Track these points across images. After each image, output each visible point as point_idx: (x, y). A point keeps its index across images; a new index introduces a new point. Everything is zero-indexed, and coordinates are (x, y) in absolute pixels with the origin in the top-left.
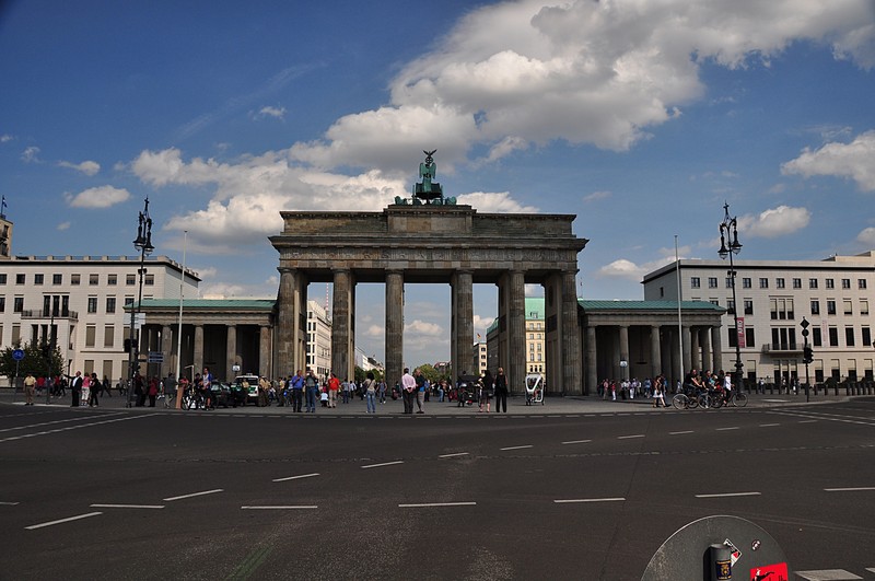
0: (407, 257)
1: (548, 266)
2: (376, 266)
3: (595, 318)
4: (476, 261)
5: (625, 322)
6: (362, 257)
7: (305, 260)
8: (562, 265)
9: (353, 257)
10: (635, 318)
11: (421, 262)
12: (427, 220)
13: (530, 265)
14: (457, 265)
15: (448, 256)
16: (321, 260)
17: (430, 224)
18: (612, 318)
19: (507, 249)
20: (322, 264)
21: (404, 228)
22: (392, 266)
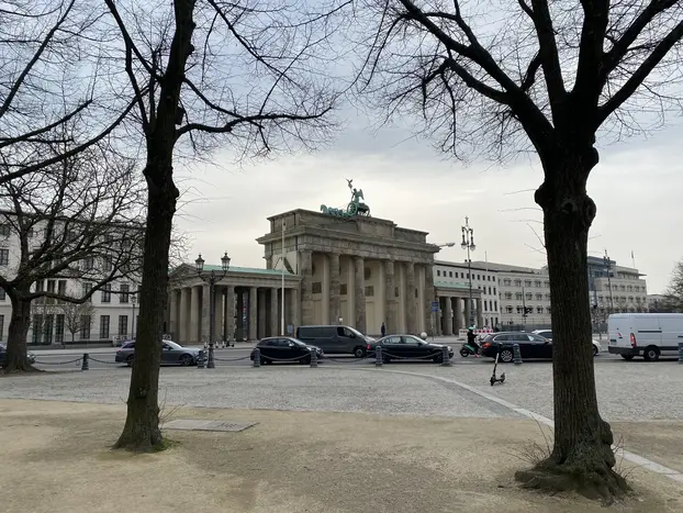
1: (424, 261)
3: (440, 293)
4: (397, 255)
6: (347, 247)
8: (429, 261)
13: (417, 260)
14: (388, 256)
15: (385, 250)
16: (327, 246)
19: (409, 250)
20: (328, 249)
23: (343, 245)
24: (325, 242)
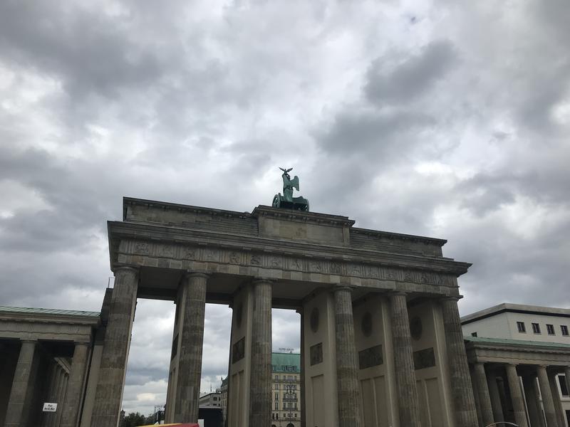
0: (281, 265)
1: (431, 290)
2: (243, 273)
3: (483, 353)
4: (358, 277)
5: (513, 360)
6: (227, 260)
7: (153, 257)
8: (442, 290)
9: (217, 259)
10: (522, 356)
11: (296, 272)
12: (303, 227)
13: (413, 288)
14: (335, 279)
15: (326, 268)
16: (174, 259)
17: (305, 232)
18: (499, 354)
19: (389, 267)
20: (176, 265)
21: (277, 232)
22: (263, 274)
23: (217, 257)
24: (171, 252)
